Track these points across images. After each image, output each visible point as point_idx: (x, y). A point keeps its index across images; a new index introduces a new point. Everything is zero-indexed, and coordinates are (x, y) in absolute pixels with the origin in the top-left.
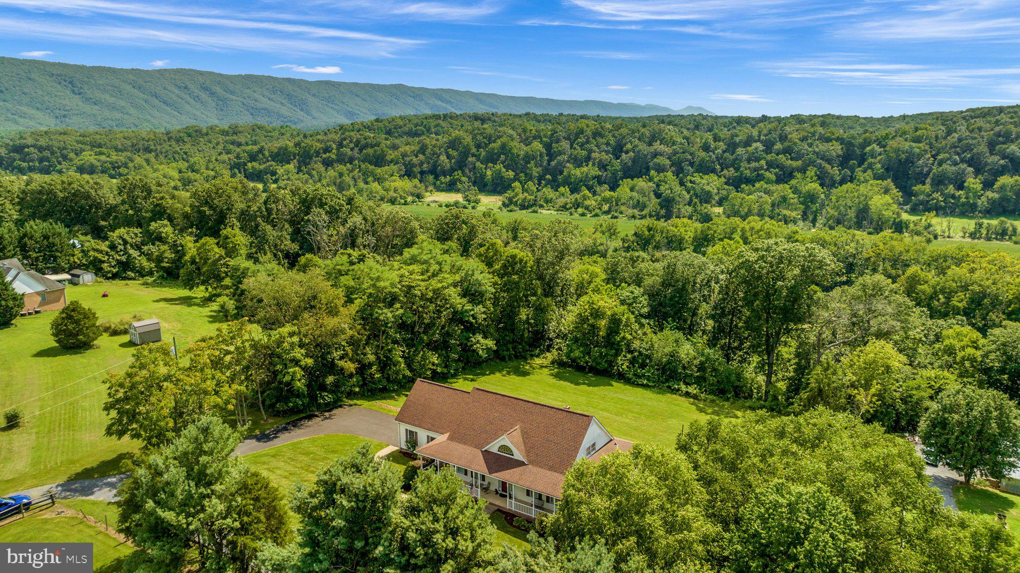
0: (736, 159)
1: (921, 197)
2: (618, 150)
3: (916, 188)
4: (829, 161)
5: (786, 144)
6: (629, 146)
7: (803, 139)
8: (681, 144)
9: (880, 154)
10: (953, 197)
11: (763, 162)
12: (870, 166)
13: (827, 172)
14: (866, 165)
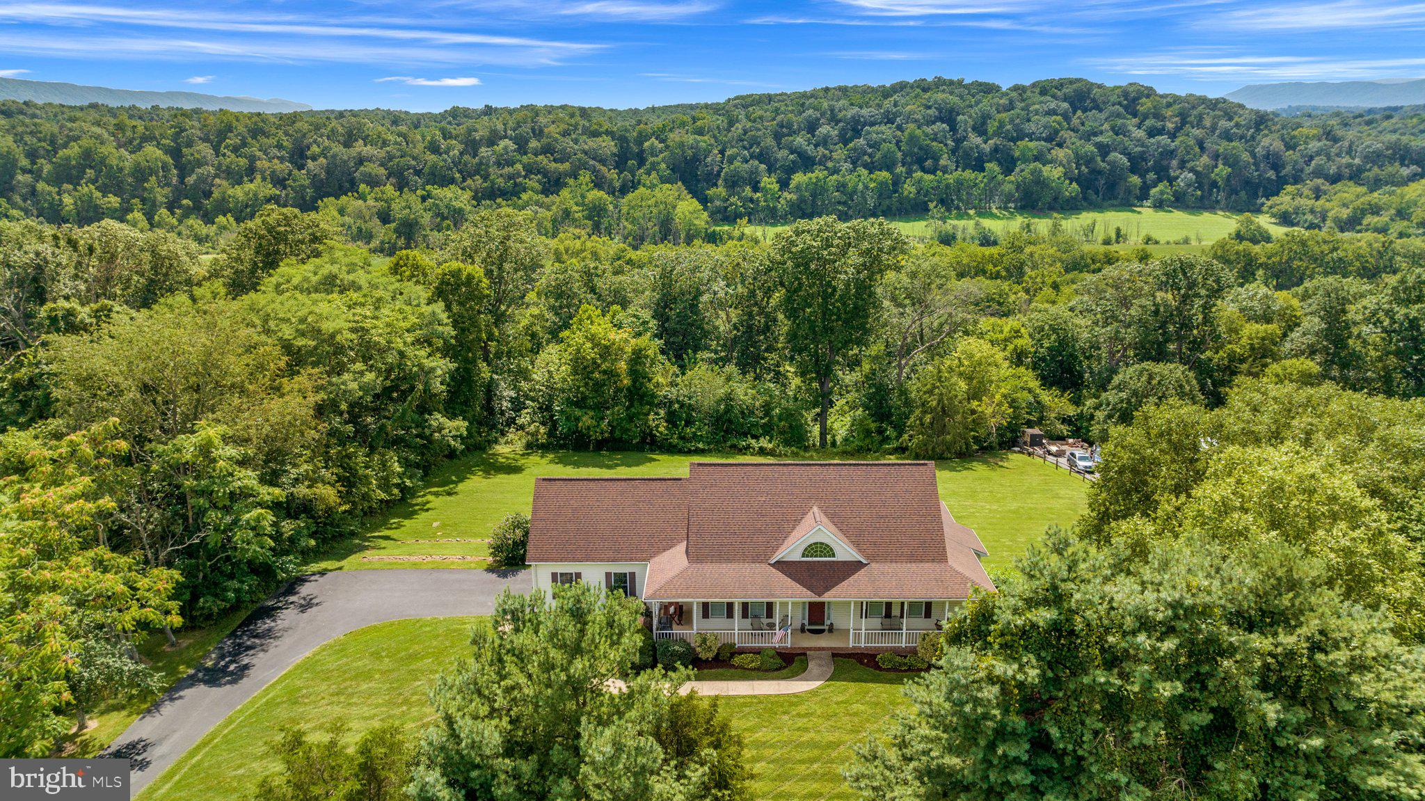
0: (481, 163)
1: (718, 203)
2: (299, 156)
3: (710, 192)
4: (603, 161)
5: (544, 141)
6: (315, 149)
7: (565, 134)
8: (396, 143)
9: (661, 152)
10: (751, 200)
11: (519, 166)
12: (654, 167)
13: (604, 177)
14: (648, 165)
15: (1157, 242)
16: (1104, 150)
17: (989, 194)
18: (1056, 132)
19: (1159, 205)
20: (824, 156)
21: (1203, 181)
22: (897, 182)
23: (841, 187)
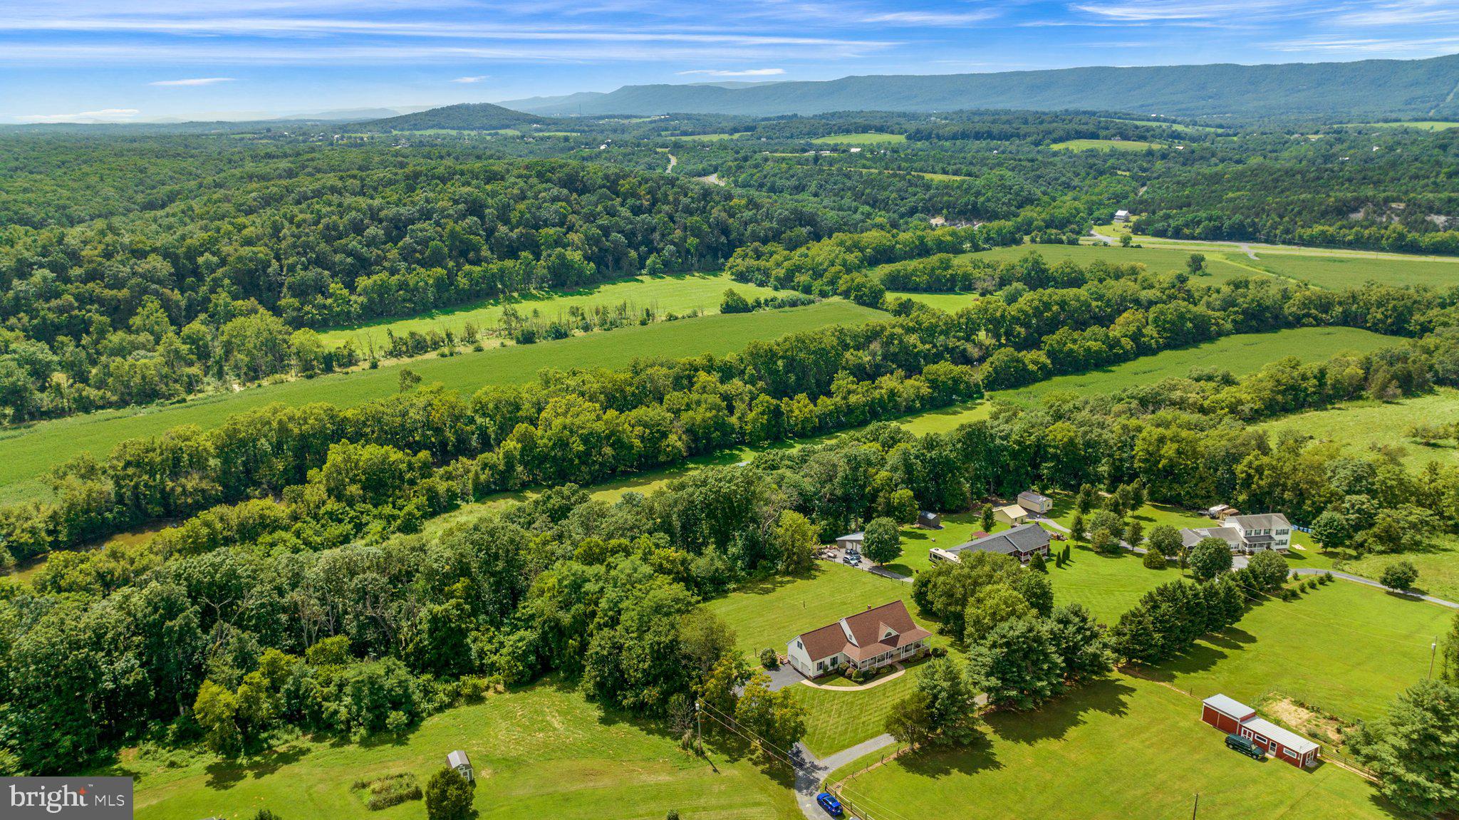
0: (19, 298)
5: (87, 266)
9: (220, 266)
11: (68, 297)
12: (216, 283)
14: (209, 282)
15: (676, 318)
16: (606, 231)
17: (528, 277)
18: (565, 216)
20: (378, 256)
21: (682, 251)
22: (451, 276)
23: (403, 285)
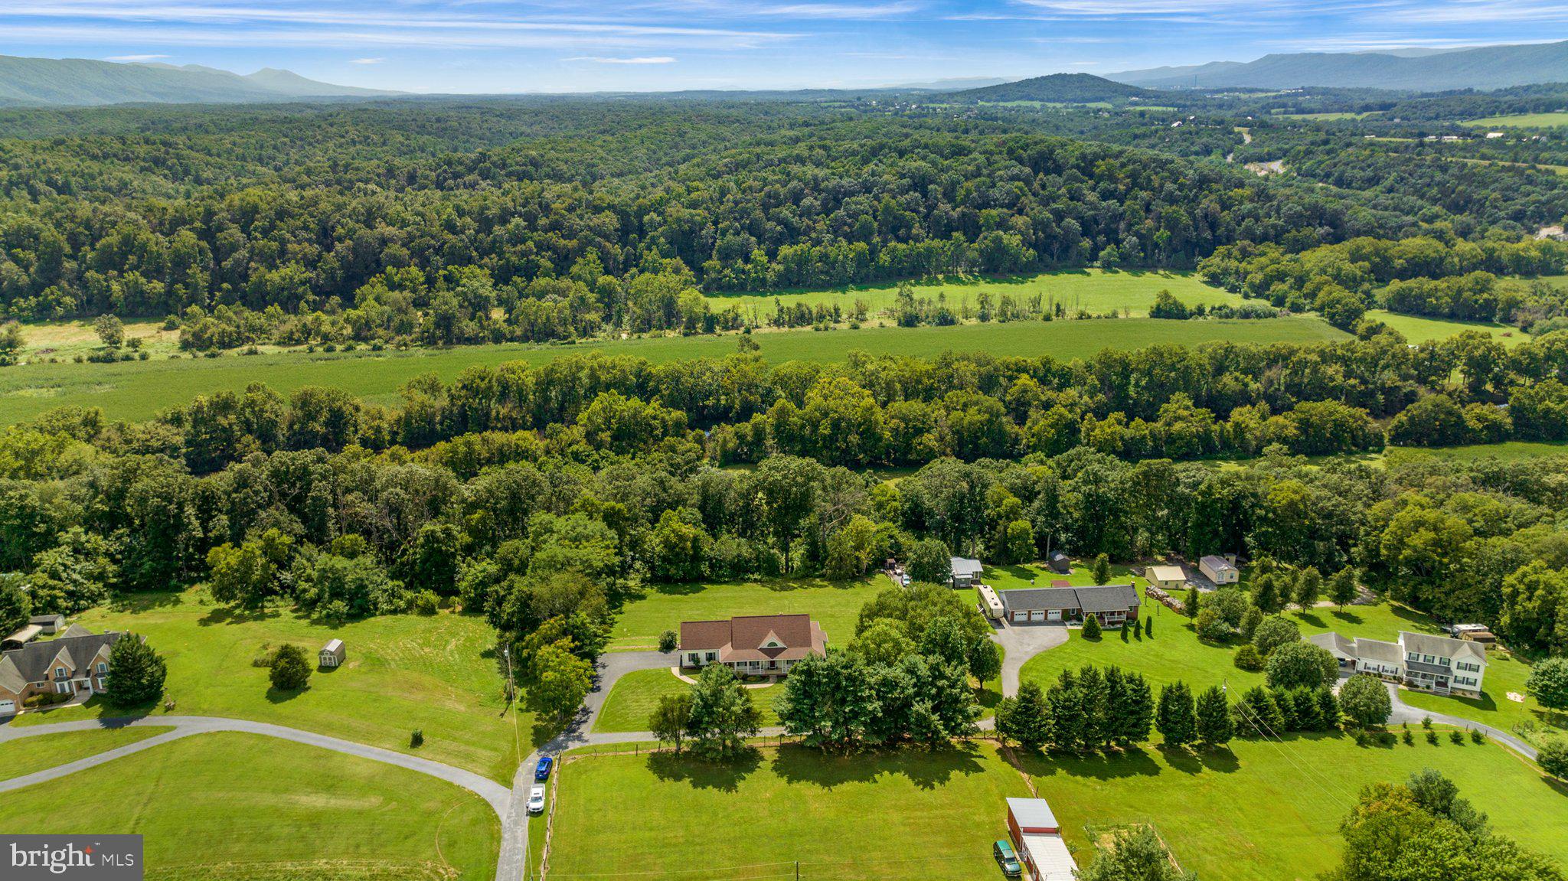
0: (494, 241)
1: (713, 275)
2: (326, 236)
3: (706, 264)
4: (606, 237)
5: (552, 217)
6: (340, 230)
7: (571, 209)
8: (415, 223)
9: (661, 225)
10: (743, 272)
11: (531, 244)
12: (653, 240)
13: (608, 253)
14: (647, 240)
15: (1089, 317)
16: (1059, 216)
17: (956, 259)
18: (1018, 197)
19: (1108, 266)
20: (808, 226)
21: (1145, 242)
22: (873, 251)
23: (824, 257)
